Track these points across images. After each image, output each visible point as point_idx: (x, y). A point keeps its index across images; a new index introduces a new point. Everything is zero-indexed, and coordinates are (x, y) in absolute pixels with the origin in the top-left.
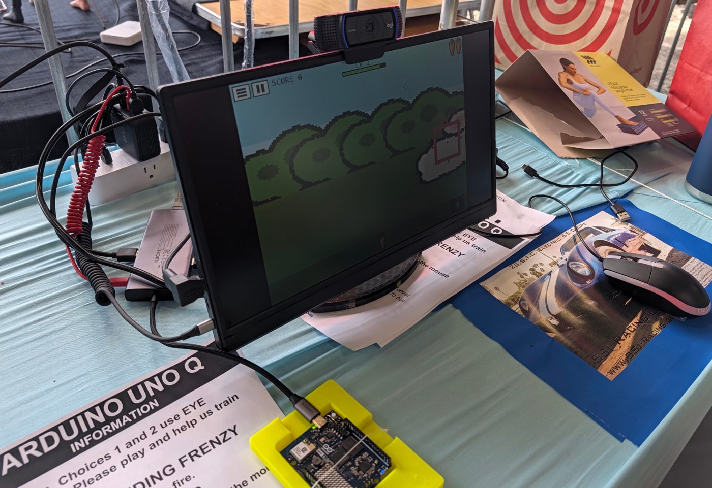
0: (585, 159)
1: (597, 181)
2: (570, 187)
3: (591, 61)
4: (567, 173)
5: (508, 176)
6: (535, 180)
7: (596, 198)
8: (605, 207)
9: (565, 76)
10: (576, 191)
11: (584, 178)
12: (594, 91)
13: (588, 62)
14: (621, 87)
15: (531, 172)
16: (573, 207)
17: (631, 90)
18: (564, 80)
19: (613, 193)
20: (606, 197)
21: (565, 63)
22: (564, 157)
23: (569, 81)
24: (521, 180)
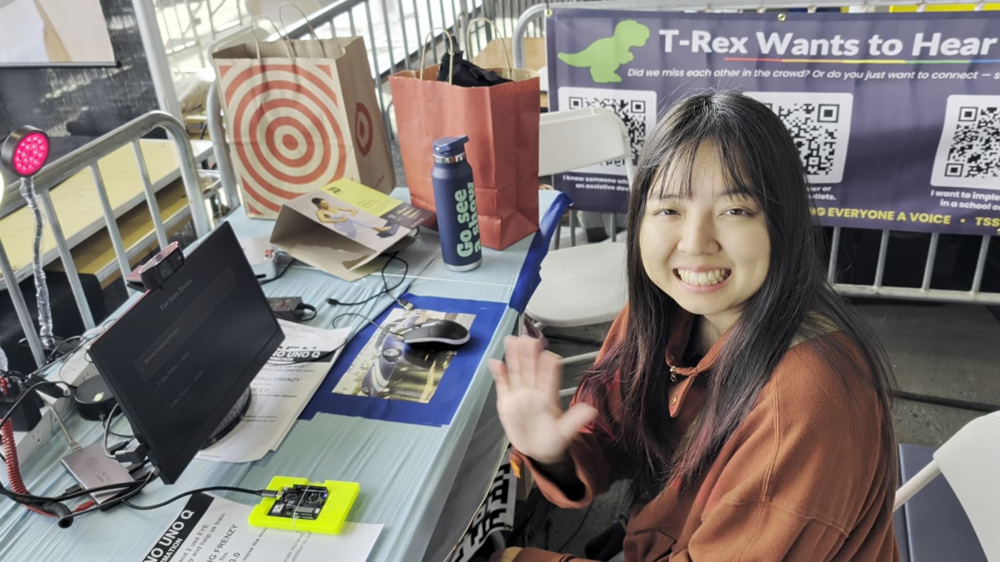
0: (369, 275)
1: (383, 289)
2: (365, 302)
3: (337, 191)
4: (360, 292)
5: (318, 314)
6: (338, 307)
7: (387, 301)
8: (394, 305)
9: (321, 213)
10: (371, 302)
11: (374, 290)
12: (348, 216)
13: (335, 192)
14: (368, 203)
15: (333, 302)
16: (372, 316)
17: (377, 202)
18: (322, 217)
19: (397, 293)
20: (393, 298)
21: (316, 201)
22: (354, 279)
23: (326, 216)
24: (328, 311)
